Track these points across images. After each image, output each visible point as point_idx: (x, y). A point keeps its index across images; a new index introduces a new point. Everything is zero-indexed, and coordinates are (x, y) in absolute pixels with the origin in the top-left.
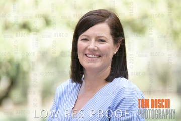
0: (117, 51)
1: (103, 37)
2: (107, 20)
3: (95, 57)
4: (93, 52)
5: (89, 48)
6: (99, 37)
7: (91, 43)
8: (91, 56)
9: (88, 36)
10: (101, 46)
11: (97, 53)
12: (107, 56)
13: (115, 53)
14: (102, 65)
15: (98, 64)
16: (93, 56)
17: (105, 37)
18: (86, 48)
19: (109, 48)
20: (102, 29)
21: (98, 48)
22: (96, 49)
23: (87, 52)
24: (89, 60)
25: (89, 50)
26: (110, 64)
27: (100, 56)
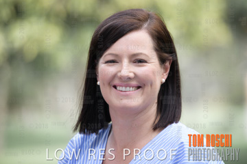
0: (166, 77)
1: (141, 54)
2: (146, 25)
3: (132, 89)
4: (126, 81)
5: (119, 74)
6: (135, 55)
7: (122, 66)
8: (124, 89)
9: (116, 55)
10: (141, 70)
11: (134, 83)
12: (151, 86)
13: (164, 80)
14: (144, 102)
15: (135, 100)
17: (145, 55)
18: (115, 76)
19: (154, 73)
20: (140, 41)
21: (135, 74)
22: (132, 75)
23: (116, 82)
24: (122, 95)
25: (121, 78)
26: (156, 101)
27: (139, 87)
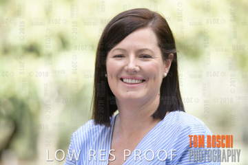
0: (167, 71)
1: (147, 49)
2: (150, 24)
3: (137, 81)
4: (133, 74)
5: (126, 68)
6: (141, 50)
7: (129, 60)
8: (130, 81)
9: (124, 50)
10: (146, 65)
11: (140, 76)
12: (154, 79)
13: (166, 74)
14: (147, 94)
15: (141, 92)
16: (134, 81)
17: (150, 50)
18: (122, 69)
19: (157, 67)
20: (145, 38)
21: (140, 68)
22: (137, 69)
23: (124, 75)
24: (128, 87)
25: (127, 71)
26: (159, 93)
27: (143, 81)
